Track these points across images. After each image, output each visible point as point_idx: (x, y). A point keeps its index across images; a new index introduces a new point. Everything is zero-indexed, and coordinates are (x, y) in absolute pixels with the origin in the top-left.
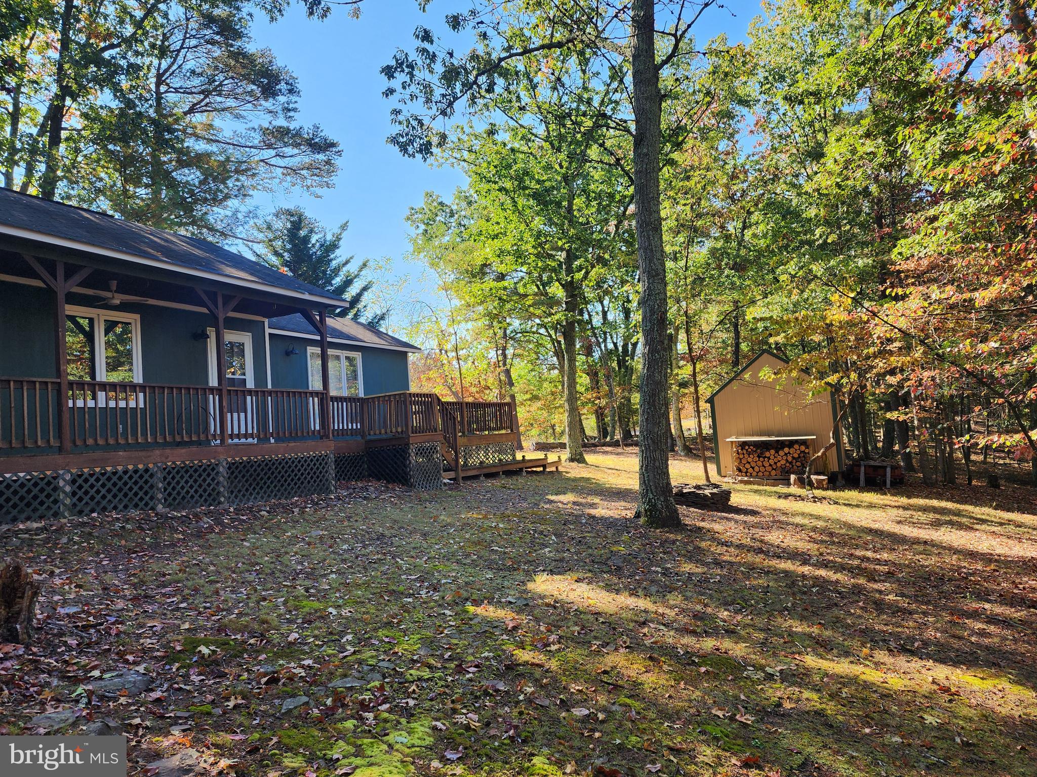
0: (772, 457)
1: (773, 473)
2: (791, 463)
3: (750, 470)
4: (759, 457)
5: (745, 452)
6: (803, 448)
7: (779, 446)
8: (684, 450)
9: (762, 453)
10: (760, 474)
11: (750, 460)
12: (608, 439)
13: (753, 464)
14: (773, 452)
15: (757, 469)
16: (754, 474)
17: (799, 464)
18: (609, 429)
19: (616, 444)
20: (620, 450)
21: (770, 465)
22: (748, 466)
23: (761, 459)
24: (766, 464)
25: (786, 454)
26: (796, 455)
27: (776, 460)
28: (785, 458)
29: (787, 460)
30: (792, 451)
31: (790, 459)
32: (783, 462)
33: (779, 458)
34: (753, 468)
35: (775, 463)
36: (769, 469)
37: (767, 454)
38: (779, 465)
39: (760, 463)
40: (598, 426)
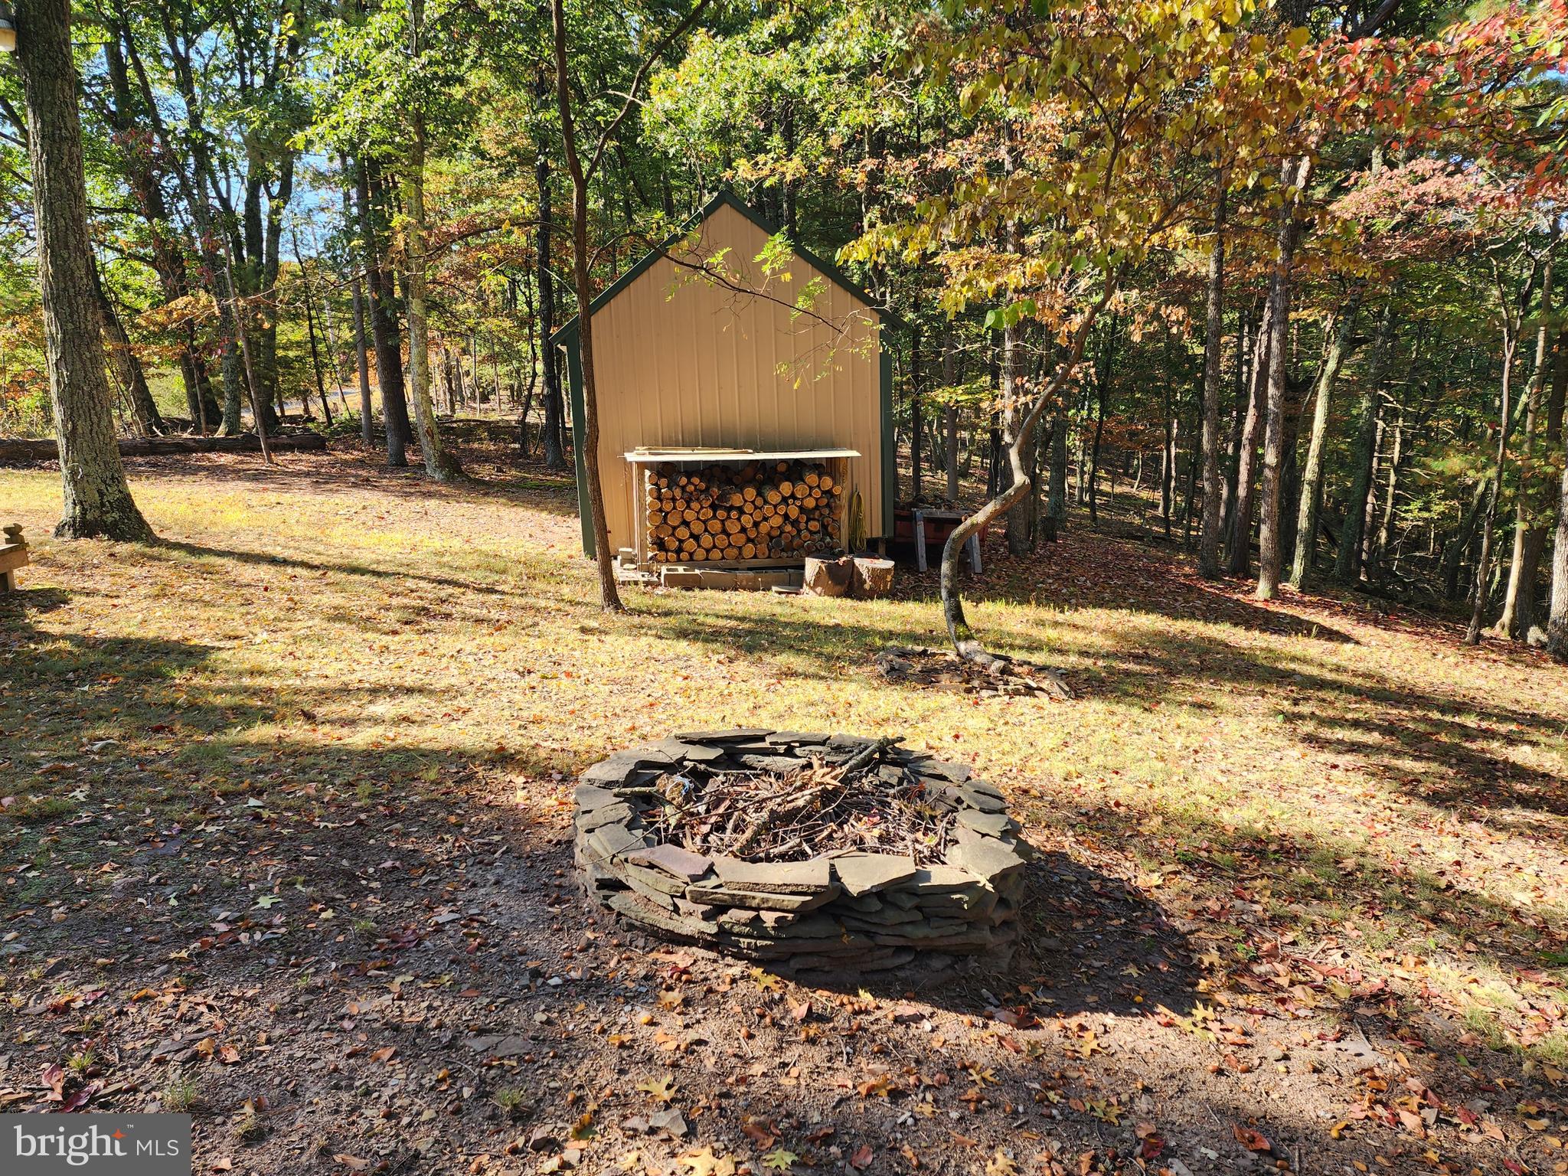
0: (748, 508)
1: (749, 550)
2: (795, 523)
3: (690, 545)
4: (714, 507)
5: (678, 493)
6: (827, 482)
7: (765, 475)
8: (441, 467)
9: (722, 497)
10: (716, 554)
11: (690, 516)
12: (221, 432)
13: (697, 527)
14: (750, 493)
15: (707, 540)
16: (700, 554)
17: (814, 525)
18: (224, 406)
19: (246, 445)
20: (258, 463)
21: (743, 530)
22: (683, 533)
23: (722, 514)
24: (733, 528)
25: (785, 500)
26: (810, 503)
27: (757, 516)
28: (782, 509)
29: (786, 517)
30: (801, 490)
31: (794, 512)
32: (776, 521)
33: (768, 510)
34: (696, 537)
35: (756, 524)
36: (739, 539)
37: (736, 500)
38: (764, 527)
39: (716, 526)
40: (192, 396)
